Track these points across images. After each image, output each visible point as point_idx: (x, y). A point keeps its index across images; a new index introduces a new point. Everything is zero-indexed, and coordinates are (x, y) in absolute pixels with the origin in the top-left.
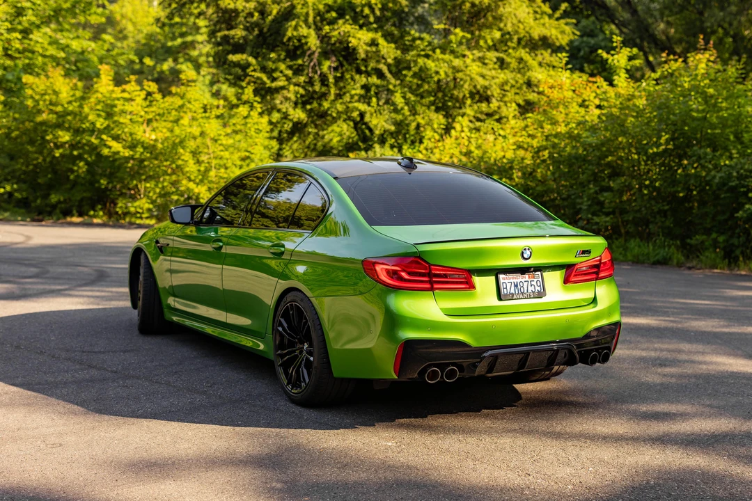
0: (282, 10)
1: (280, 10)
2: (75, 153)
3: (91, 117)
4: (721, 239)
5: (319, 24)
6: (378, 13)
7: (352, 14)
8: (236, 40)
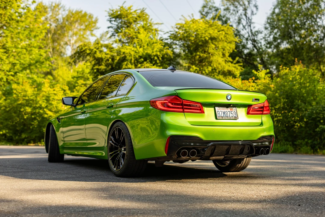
0: (121, 58)
1: (120, 58)
2: (33, 117)
3: (40, 102)
4: (310, 141)
5: (136, 64)
6: (160, 59)
7: (150, 60)
8: (102, 70)
